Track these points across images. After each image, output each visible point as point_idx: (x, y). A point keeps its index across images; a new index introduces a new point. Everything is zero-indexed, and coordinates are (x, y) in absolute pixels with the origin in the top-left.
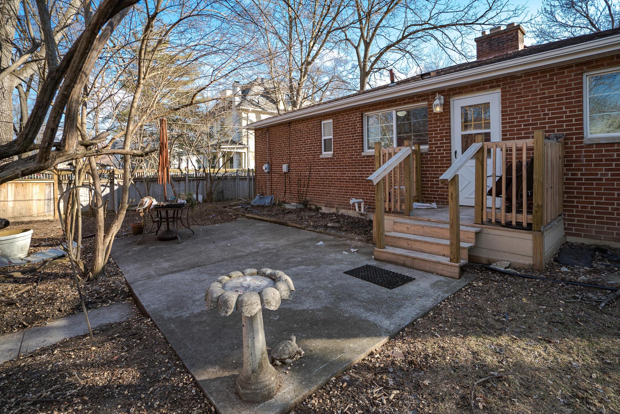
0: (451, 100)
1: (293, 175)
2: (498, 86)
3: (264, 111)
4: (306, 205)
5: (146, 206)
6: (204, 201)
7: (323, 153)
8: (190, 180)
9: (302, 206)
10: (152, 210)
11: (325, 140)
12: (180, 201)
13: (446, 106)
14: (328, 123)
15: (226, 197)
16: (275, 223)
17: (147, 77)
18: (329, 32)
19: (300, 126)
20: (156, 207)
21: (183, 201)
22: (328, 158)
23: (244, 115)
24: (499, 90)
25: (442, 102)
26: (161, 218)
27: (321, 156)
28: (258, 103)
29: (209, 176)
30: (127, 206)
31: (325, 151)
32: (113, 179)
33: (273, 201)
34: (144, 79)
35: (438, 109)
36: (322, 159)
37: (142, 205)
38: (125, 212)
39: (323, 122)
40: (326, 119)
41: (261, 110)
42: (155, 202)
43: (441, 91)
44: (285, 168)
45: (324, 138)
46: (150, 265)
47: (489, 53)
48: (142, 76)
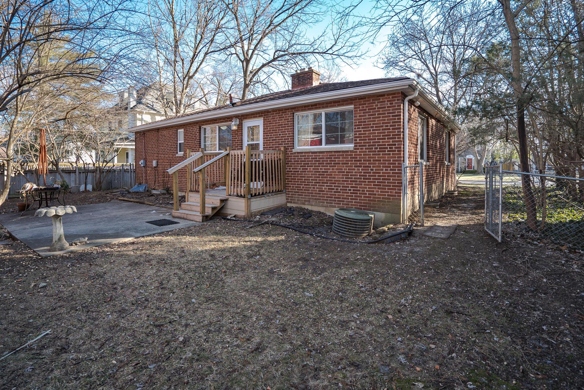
0: (243, 122)
1: (160, 168)
2: (262, 116)
3: (159, 113)
4: (167, 191)
5: (28, 189)
6: (93, 189)
7: (179, 153)
8: (80, 173)
9: (165, 192)
10: (33, 191)
11: (180, 144)
12: (56, 186)
13: (240, 126)
14: (181, 131)
15: (113, 186)
16: (137, 202)
17: (23, 109)
18: (206, 54)
19: (165, 132)
20: (36, 190)
21: (57, 186)
22: (181, 157)
23: (139, 116)
24: (263, 119)
25: (238, 123)
26: (42, 198)
27: (177, 155)
28: (153, 106)
29: (98, 169)
30: (9, 186)
31: (180, 151)
32: (4, 171)
33: (147, 189)
34: (20, 110)
35: (234, 128)
36: (178, 157)
37: (24, 188)
38: (8, 190)
39: (179, 131)
40: (180, 128)
41: (155, 112)
42: (35, 186)
43: (237, 116)
44: (154, 163)
45: (179, 142)
46: (27, 225)
47: (298, 86)
48: (19, 109)
